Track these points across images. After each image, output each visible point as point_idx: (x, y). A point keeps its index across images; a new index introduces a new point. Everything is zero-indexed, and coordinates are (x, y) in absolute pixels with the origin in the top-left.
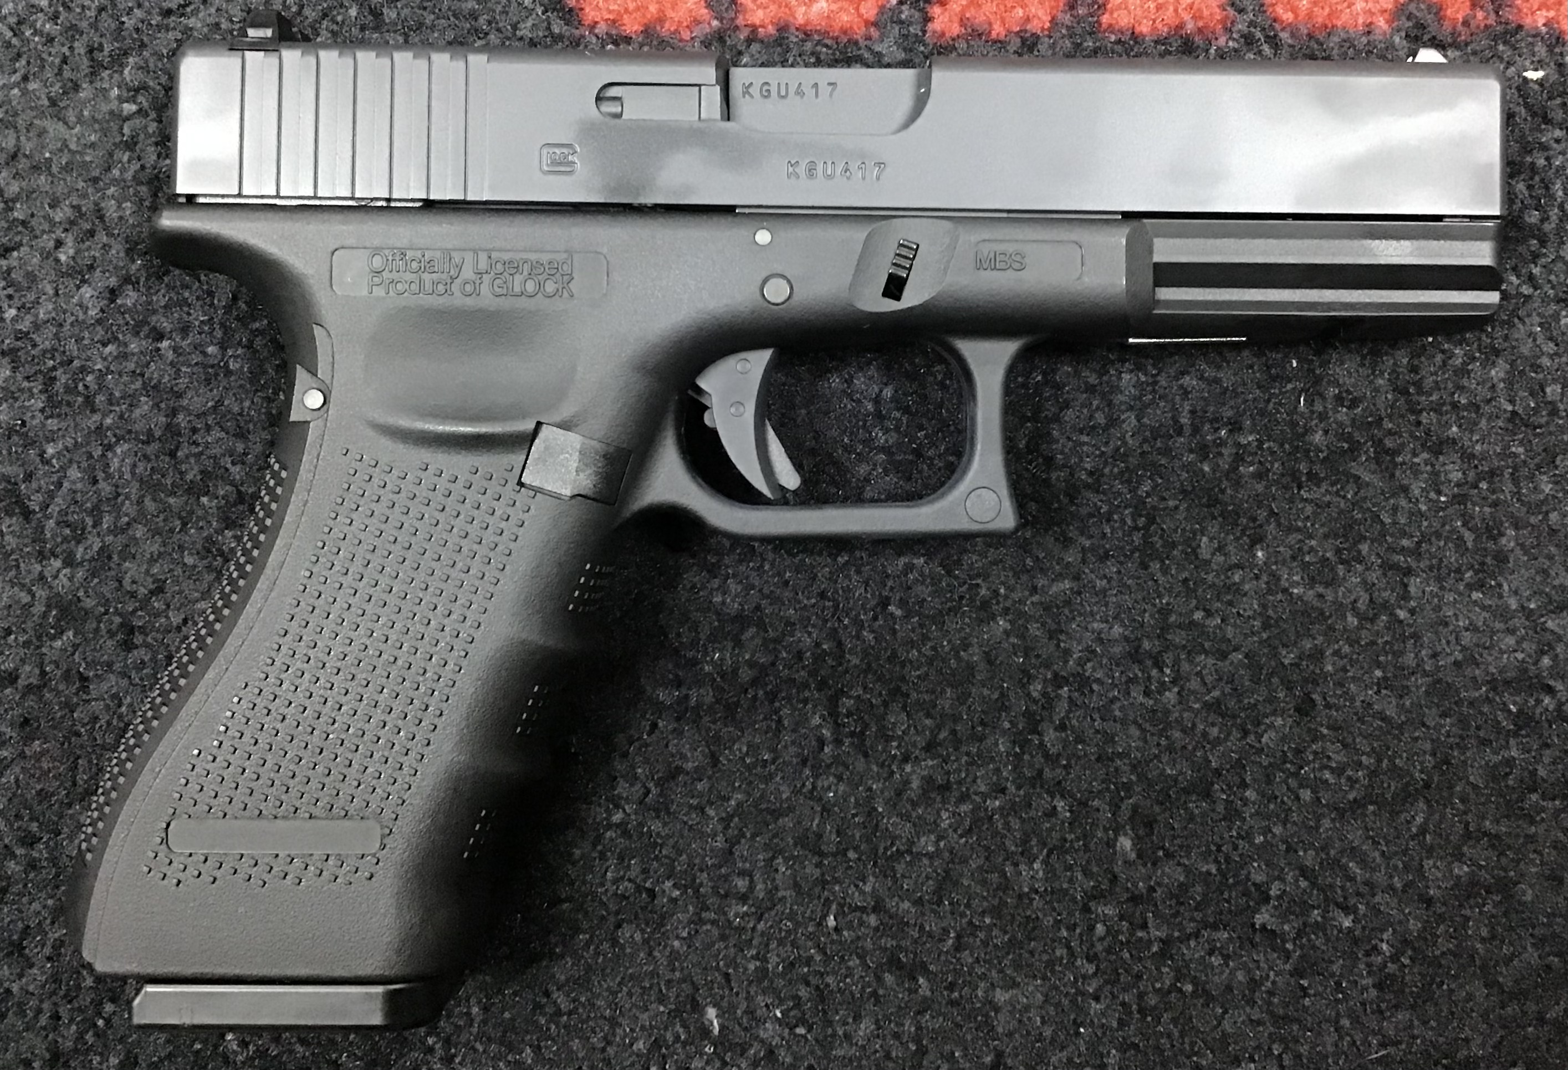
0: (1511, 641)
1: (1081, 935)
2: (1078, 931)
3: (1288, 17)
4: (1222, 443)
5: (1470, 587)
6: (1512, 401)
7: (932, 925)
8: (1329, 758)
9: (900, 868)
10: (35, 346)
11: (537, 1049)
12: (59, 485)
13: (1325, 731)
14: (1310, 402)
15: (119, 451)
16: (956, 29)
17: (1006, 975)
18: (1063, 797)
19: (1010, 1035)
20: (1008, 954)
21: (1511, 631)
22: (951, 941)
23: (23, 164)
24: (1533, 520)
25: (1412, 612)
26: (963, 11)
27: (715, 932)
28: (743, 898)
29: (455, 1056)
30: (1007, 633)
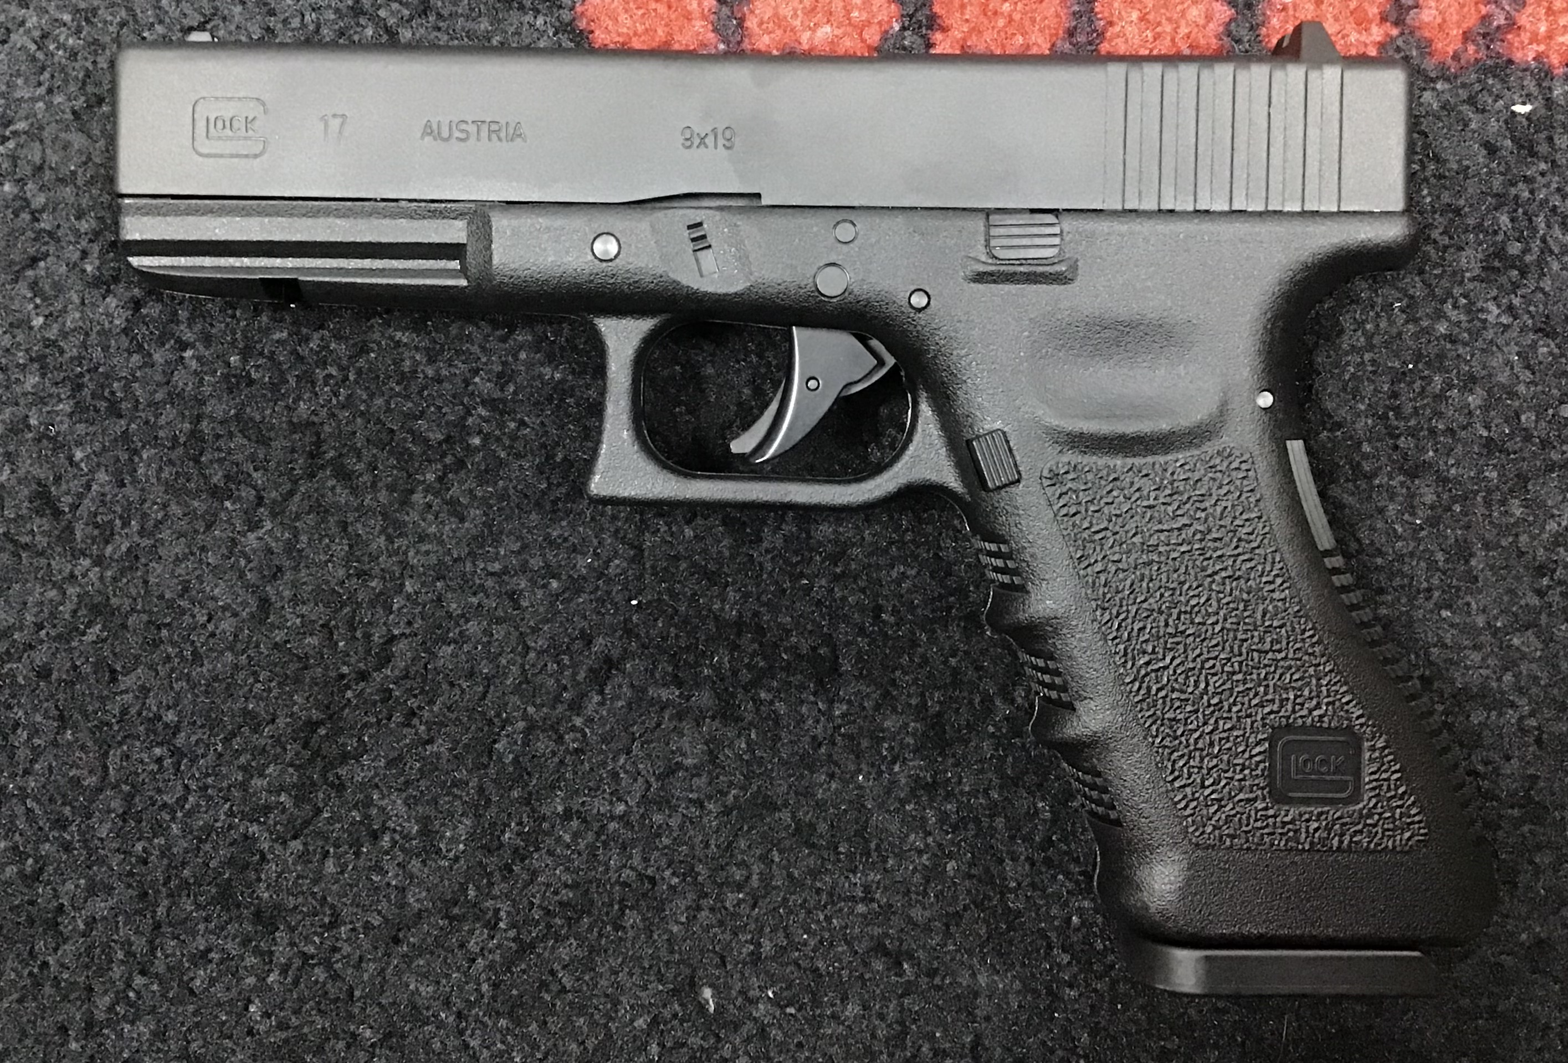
1: (1058, 926)
5: (1441, 605)
6: (1488, 428)
10: (62, 352)
11: (543, 1023)
12: (88, 487)
15: (145, 456)
19: (988, 1019)
21: (1480, 648)
23: (48, 175)
24: (1503, 541)
27: (713, 917)
28: (739, 887)
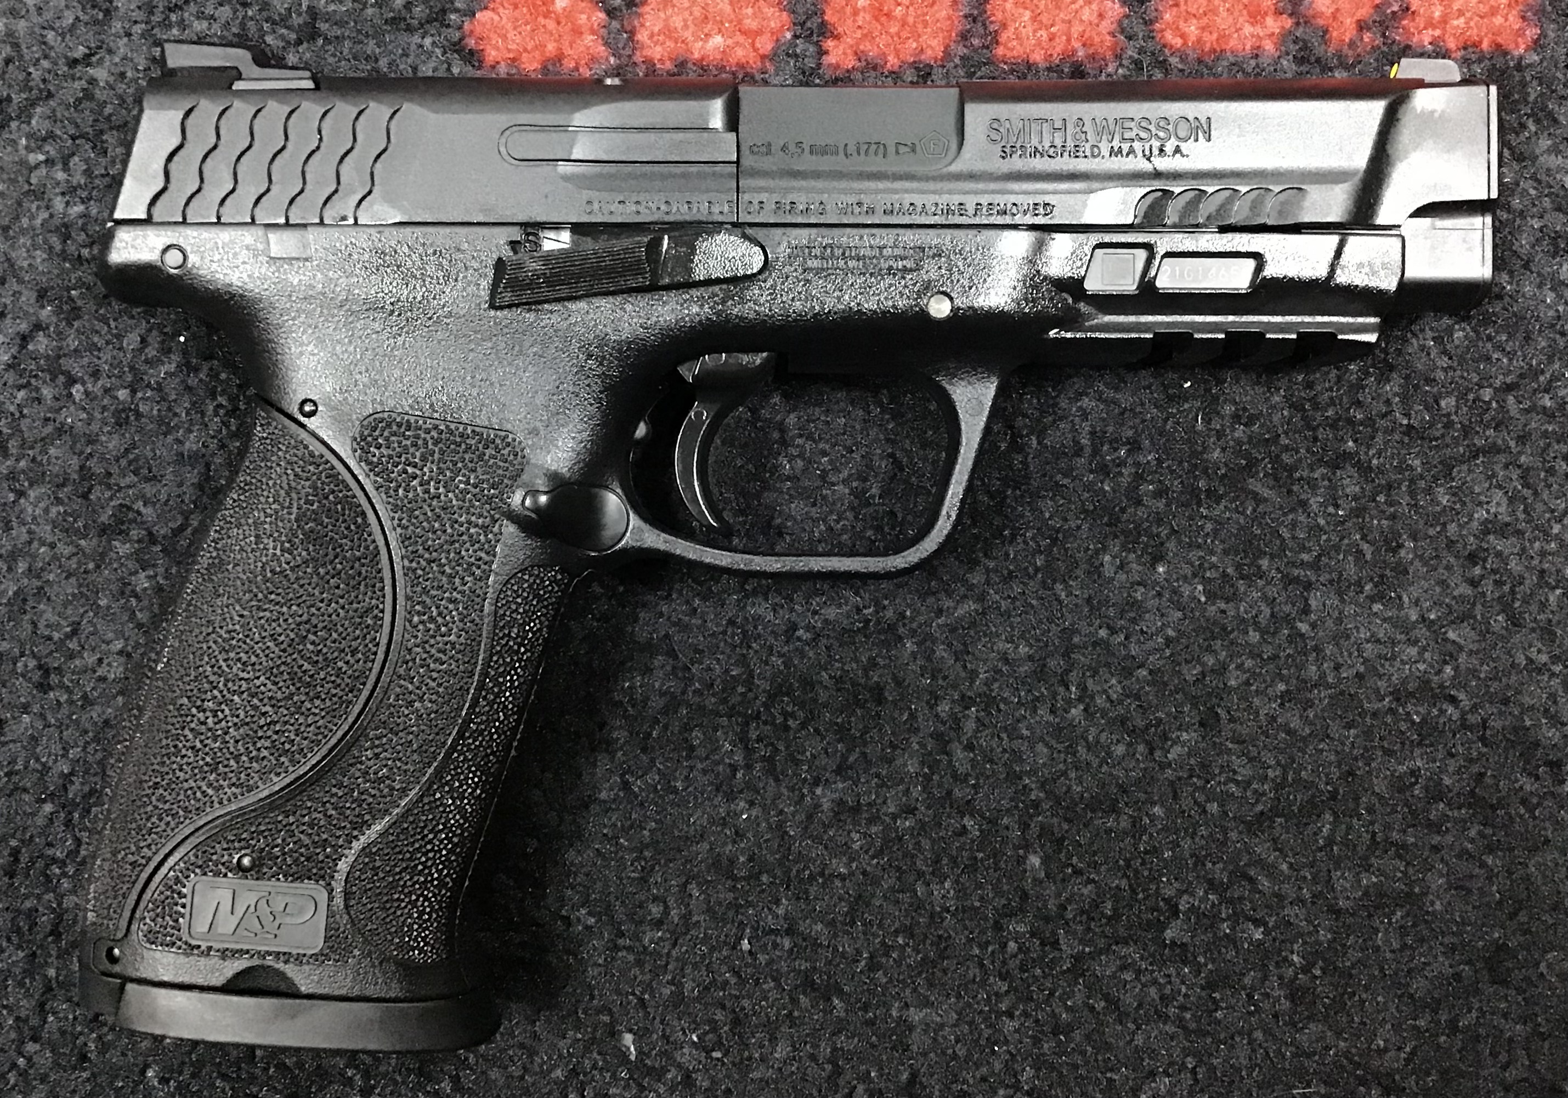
0: (1413, 651)
1: (993, 952)
2: (990, 949)
3: (1178, 42)
4: (1121, 463)
5: (1372, 599)
6: (1407, 415)
7: (845, 946)
8: (1235, 772)
9: (813, 890)
11: (456, 1080)
13: (1230, 746)
14: (1207, 421)
16: (850, 62)
17: (921, 994)
18: (972, 816)
19: (925, 1054)
20: (920, 974)
21: (1415, 643)
22: (863, 963)
24: (1431, 532)
25: (1313, 626)
26: (858, 44)
27: (631, 958)
28: (658, 924)
29: (374, 1087)
30: (914, 655)
